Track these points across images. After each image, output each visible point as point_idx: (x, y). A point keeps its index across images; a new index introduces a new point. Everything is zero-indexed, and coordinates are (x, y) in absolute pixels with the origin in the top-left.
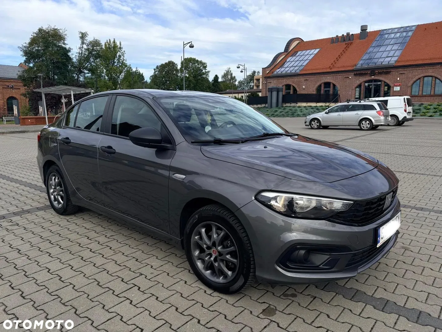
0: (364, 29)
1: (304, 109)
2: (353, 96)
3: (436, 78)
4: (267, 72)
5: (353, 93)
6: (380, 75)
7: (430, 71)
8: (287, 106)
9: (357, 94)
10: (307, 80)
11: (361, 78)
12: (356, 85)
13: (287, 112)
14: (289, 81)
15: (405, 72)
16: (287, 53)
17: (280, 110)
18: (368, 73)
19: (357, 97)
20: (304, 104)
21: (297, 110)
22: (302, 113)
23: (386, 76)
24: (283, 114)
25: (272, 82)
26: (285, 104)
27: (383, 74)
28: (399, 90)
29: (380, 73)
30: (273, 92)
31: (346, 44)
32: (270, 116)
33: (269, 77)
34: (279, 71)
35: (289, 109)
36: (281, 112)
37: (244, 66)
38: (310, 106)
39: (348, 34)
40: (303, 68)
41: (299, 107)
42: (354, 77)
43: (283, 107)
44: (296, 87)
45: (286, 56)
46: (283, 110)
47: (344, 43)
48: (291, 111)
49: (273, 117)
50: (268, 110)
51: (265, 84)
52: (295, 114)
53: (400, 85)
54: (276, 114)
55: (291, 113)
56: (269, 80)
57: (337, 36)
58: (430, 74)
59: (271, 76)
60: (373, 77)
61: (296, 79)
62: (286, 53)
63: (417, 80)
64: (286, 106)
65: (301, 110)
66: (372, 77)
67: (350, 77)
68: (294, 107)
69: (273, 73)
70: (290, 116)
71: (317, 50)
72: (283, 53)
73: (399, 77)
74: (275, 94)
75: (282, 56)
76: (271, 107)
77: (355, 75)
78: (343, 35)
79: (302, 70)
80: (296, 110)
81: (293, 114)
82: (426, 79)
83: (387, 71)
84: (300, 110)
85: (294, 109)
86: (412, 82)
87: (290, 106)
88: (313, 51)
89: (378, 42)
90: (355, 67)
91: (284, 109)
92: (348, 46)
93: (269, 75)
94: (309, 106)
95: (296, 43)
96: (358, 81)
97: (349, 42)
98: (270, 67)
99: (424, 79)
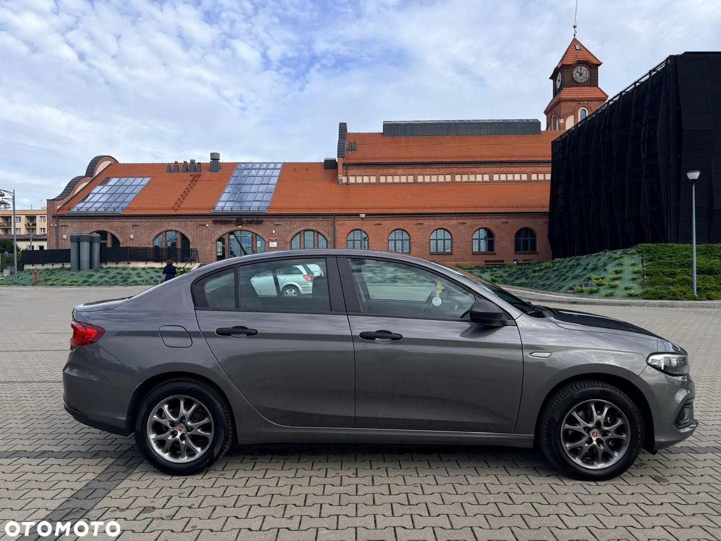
0: (215, 158)
1: (143, 273)
2: (214, 252)
3: (318, 233)
4: (58, 207)
5: (214, 248)
6: (249, 225)
7: (311, 224)
8: (110, 268)
9: (220, 250)
10: (136, 225)
11: (223, 227)
12: (217, 237)
13: (114, 277)
14: (103, 226)
15: (282, 223)
16: (92, 178)
17: (99, 274)
18: (232, 221)
19: (219, 254)
20: (141, 265)
21: (131, 274)
22: (141, 279)
23: (258, 227)
24: (106, 281)
25: (70, 225)
26: (106, 264)
27: (253, 224)
28: (276, 246)
29: (250, 223)
30: (81, 243)
31: (191, 175)
32: (80, 284)
33: (62, 217)
34: (81, 207)
35: (116, 272)
36: (101, 277)
37: (13, 194)
38: (153, 268)
39: (193, 162)
40: (127, 205)
41: (134, 269)
42: (213, 225)
43: (102, 268)
44: (117, 235)
45: (90, 182)
46: (104, 275)
47: (188, 174)
48: (121, 276)
49: (87, 285)
50: (73, 275)
51: (54, 228)
52: (128, 280)
53: (276, 240)
54: (91, 280)
55: (121, 278)
56: (62, 222)
57: (176, 163)
58: (311, 228)
59: (67, 215)
60: (241, 227)
61: (116, 223)
62: (90, 179)
63: (297, 234)
64: (108, 268)
65: (139, 273)
66: (239, 227)
67: (207, 225)
68: (124, 269)
69: (69, 209)
70: (121, 283)
71: (147, 180)
72: (84, 177)
73: (275, 229)
74: (85, 246)
75: (83, 183)
76: (79, 269)
77: (215, 222)
78: (185, 162)
79: (126, 208)
80: (129, 274)
81: (125, 281)
82: (307, 233)
83: (258, 220)
84: (137, 274)
85: (124, 272)
86: (290, 237)
87: (116, 268)
88: (139, 180)
89: (237, 179)
90: (213, 211)
91: (107, 272)
92: (195, 180)
93: (61, 213)
94: (150, 268)
95: (105, 164)
96: (219, 232)
97: (195, 173)
98: (63, 199)
99: (304, 233)
